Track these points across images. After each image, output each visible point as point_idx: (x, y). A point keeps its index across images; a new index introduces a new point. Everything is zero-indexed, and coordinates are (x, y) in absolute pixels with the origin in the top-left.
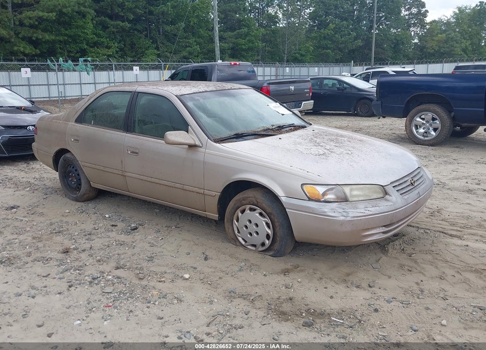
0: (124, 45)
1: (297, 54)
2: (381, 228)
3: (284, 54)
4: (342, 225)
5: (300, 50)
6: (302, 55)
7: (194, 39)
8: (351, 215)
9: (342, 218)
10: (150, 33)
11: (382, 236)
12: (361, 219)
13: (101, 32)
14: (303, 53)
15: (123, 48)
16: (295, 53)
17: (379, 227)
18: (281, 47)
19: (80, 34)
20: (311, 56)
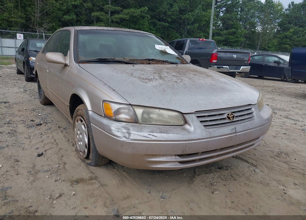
0: (164, 35)
1: (266, 47)
2: (174, 157)
3: (258, 45)
4: (122, 145)
5: (268, 44)
6: (269, 47)
7: (203, 34)
8: (132, 137)
9: (124, 139)
10: (179, 30)
11: (178, 165)
12: (142, 144)
13: (152, 27)
14: (270, 46)
15: (163, 37)
16: (265, 46)
17: (171, 155)
18: (256, 41)
19: (141, 27)
20: (275, 48)
